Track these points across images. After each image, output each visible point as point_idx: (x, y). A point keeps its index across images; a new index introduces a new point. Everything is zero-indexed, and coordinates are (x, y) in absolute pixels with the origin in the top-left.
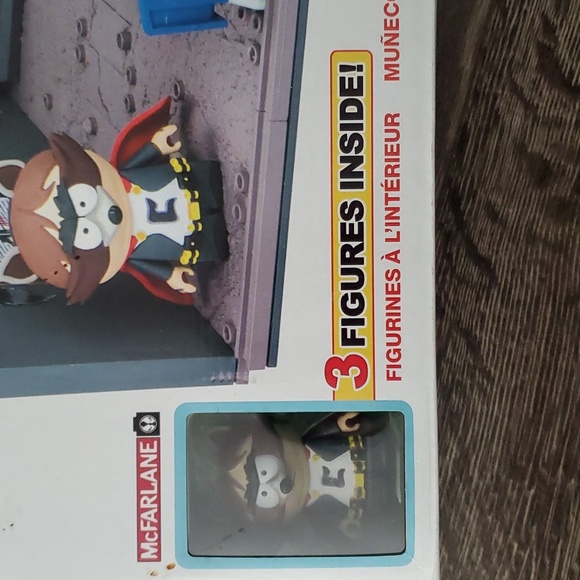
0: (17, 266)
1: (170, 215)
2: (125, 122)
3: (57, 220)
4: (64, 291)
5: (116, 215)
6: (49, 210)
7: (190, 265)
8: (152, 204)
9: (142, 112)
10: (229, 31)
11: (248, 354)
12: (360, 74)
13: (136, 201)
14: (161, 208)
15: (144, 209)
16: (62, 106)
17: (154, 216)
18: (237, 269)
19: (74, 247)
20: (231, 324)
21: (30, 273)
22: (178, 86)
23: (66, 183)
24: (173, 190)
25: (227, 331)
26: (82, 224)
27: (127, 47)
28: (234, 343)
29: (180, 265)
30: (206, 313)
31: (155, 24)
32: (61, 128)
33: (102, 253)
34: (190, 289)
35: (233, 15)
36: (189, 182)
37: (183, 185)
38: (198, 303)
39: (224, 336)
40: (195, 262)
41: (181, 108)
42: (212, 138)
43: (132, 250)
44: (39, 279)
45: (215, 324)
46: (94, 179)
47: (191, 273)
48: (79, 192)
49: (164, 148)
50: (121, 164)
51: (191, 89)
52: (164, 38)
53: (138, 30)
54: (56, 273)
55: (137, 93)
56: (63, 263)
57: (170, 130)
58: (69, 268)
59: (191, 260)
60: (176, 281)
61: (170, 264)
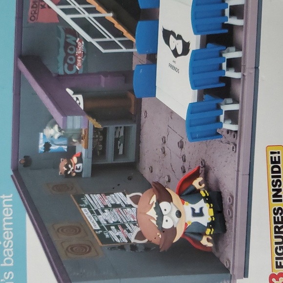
0: (140, 236)
1: (201, 214)
2: (182, 177)
3: (155, 216)
4: (159, 246)
5: (179, 214)
6: (152, 213)
7: (210, 235)
8: (193, 210)
9: (188, 172)
10: (223, 139)
11: (236, 272)
12: (279, 155)
13: (187, 208)
14: (197, 211)
15: (190, 211)
16: (156, 171)
17: (194, 214)
18: (230, 236)
19: (162, 228)
20: (228, 260)
21: (144, 238)
22: (203, 162)
23: (159, 201)
24: (202, 204)
25: (226, 262)
26: (165, 218)
27: (182, 147)
28: (229, 268)
29: (206, 235)
30: (217, 255)
31: (193, 138)
32: (156, 180)
33: (174, 230)
34: (210, 245)
35: (225, 133)
36: (208, 200)
37: (206, 201)
38: (214, 251)
39: (226, 265)
40: (212, 233)
41: (204, 170)
42: (217, 182)
43: (186, 229)
44: (148, 241)
45: (221, 260)
46: (170, 200)
47: (210, 238)
48: (164, 205)
49: (198, 187)
50: (180, 193)
51: (208, 163)
52: (196, 143)
53: (186, 140)
54: (155, 238)
55: (186, 165)
56: (158, 234)
57: (200, 179)
58: (160, 236)
59: (210, 233)
60: (204, 241)
61: (201, 234)
